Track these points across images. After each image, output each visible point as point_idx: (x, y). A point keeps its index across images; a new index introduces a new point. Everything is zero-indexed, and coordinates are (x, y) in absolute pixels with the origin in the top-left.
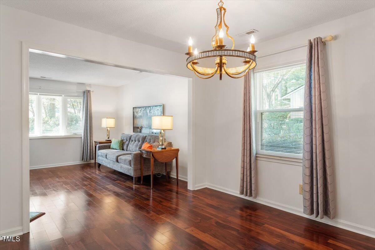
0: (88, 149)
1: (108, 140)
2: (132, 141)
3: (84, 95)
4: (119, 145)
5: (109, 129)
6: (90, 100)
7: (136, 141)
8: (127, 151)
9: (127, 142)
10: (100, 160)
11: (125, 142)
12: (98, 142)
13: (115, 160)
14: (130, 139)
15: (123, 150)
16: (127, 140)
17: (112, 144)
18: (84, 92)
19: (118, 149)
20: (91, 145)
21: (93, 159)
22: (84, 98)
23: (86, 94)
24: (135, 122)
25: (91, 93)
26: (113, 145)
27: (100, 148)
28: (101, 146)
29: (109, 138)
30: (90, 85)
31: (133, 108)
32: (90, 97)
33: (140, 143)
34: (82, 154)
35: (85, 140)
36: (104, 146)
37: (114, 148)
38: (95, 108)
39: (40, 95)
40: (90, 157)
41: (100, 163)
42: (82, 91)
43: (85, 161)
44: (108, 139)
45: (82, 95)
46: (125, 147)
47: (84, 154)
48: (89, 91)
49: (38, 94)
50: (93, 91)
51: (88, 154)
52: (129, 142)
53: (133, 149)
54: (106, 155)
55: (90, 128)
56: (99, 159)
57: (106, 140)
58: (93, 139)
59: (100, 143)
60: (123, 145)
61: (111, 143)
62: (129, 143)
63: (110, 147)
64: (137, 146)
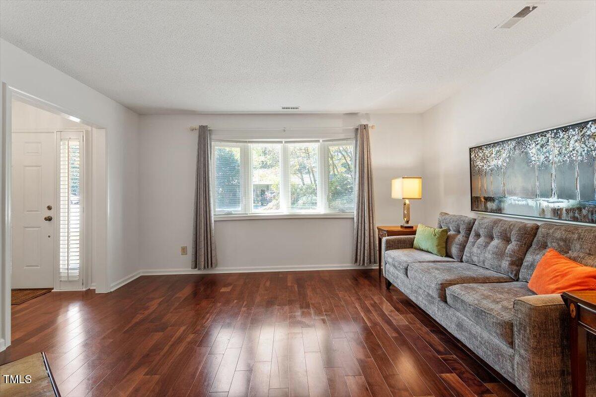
0: (366, 242)
1: (406, 227)
2: (478, 236)
3: (356, 135)
4: (435, 242)
5: (407, 202)
6: (368, 145)
7: (492, 238)
8: (462, 261)
9: (460, 238)
10: (391, 273)
11: (454, 237)
12: (385, 231)
13: (435, 295)
14: (469, 229)
15: (448, 255)
16: (459, 232)
17: (416, 236)
18: (357, 129)
19: (435, 252)
20: (372, 235)
21: (375, 262)
22: (356, 141)
23: (361, 134)
24: (478, 184)
25: (370, 130)
26: (420, 239)
27: (391, 246)
28: (393, 241)
29: (407, 222)
30: (367, 116)
31: (470, 149)
32: (368, 138)
33: (512, 247)
34: (355, 252)
35: (360, 225)
36: (399, 241)
37: (424, 247)
38: (378, 159)
39: (286, 142)
40: (370, 258)
41: (391, 281)
42: (352, 128)
43: (360, 265)
44: (406, 225)
45: (353, 135)
46: (454, 250)
47: (359, 251)
48: (365, 127)
49: (283, 140)
50: (372, 127)
51: (366, 251)
52: (467, 238)
53: (484, 262)
54: (406, 269)
55: (369, 200)
56: (388, 271)
57: (402, 227)
58: (374, 222)
59: (390, 233)
60: (446, 242)
61: (414, 233)
62: (466, 242)
63: (413, 245)
64: (500, 254)
